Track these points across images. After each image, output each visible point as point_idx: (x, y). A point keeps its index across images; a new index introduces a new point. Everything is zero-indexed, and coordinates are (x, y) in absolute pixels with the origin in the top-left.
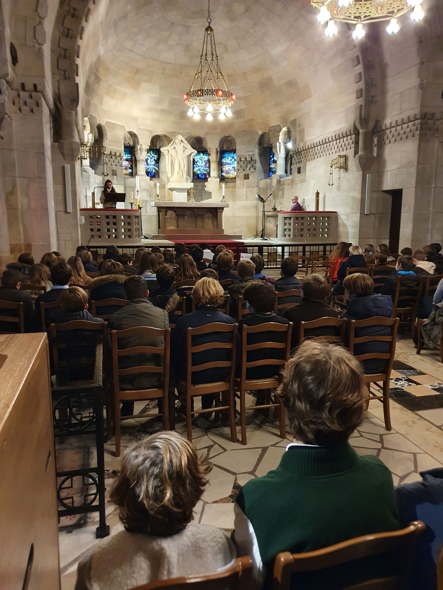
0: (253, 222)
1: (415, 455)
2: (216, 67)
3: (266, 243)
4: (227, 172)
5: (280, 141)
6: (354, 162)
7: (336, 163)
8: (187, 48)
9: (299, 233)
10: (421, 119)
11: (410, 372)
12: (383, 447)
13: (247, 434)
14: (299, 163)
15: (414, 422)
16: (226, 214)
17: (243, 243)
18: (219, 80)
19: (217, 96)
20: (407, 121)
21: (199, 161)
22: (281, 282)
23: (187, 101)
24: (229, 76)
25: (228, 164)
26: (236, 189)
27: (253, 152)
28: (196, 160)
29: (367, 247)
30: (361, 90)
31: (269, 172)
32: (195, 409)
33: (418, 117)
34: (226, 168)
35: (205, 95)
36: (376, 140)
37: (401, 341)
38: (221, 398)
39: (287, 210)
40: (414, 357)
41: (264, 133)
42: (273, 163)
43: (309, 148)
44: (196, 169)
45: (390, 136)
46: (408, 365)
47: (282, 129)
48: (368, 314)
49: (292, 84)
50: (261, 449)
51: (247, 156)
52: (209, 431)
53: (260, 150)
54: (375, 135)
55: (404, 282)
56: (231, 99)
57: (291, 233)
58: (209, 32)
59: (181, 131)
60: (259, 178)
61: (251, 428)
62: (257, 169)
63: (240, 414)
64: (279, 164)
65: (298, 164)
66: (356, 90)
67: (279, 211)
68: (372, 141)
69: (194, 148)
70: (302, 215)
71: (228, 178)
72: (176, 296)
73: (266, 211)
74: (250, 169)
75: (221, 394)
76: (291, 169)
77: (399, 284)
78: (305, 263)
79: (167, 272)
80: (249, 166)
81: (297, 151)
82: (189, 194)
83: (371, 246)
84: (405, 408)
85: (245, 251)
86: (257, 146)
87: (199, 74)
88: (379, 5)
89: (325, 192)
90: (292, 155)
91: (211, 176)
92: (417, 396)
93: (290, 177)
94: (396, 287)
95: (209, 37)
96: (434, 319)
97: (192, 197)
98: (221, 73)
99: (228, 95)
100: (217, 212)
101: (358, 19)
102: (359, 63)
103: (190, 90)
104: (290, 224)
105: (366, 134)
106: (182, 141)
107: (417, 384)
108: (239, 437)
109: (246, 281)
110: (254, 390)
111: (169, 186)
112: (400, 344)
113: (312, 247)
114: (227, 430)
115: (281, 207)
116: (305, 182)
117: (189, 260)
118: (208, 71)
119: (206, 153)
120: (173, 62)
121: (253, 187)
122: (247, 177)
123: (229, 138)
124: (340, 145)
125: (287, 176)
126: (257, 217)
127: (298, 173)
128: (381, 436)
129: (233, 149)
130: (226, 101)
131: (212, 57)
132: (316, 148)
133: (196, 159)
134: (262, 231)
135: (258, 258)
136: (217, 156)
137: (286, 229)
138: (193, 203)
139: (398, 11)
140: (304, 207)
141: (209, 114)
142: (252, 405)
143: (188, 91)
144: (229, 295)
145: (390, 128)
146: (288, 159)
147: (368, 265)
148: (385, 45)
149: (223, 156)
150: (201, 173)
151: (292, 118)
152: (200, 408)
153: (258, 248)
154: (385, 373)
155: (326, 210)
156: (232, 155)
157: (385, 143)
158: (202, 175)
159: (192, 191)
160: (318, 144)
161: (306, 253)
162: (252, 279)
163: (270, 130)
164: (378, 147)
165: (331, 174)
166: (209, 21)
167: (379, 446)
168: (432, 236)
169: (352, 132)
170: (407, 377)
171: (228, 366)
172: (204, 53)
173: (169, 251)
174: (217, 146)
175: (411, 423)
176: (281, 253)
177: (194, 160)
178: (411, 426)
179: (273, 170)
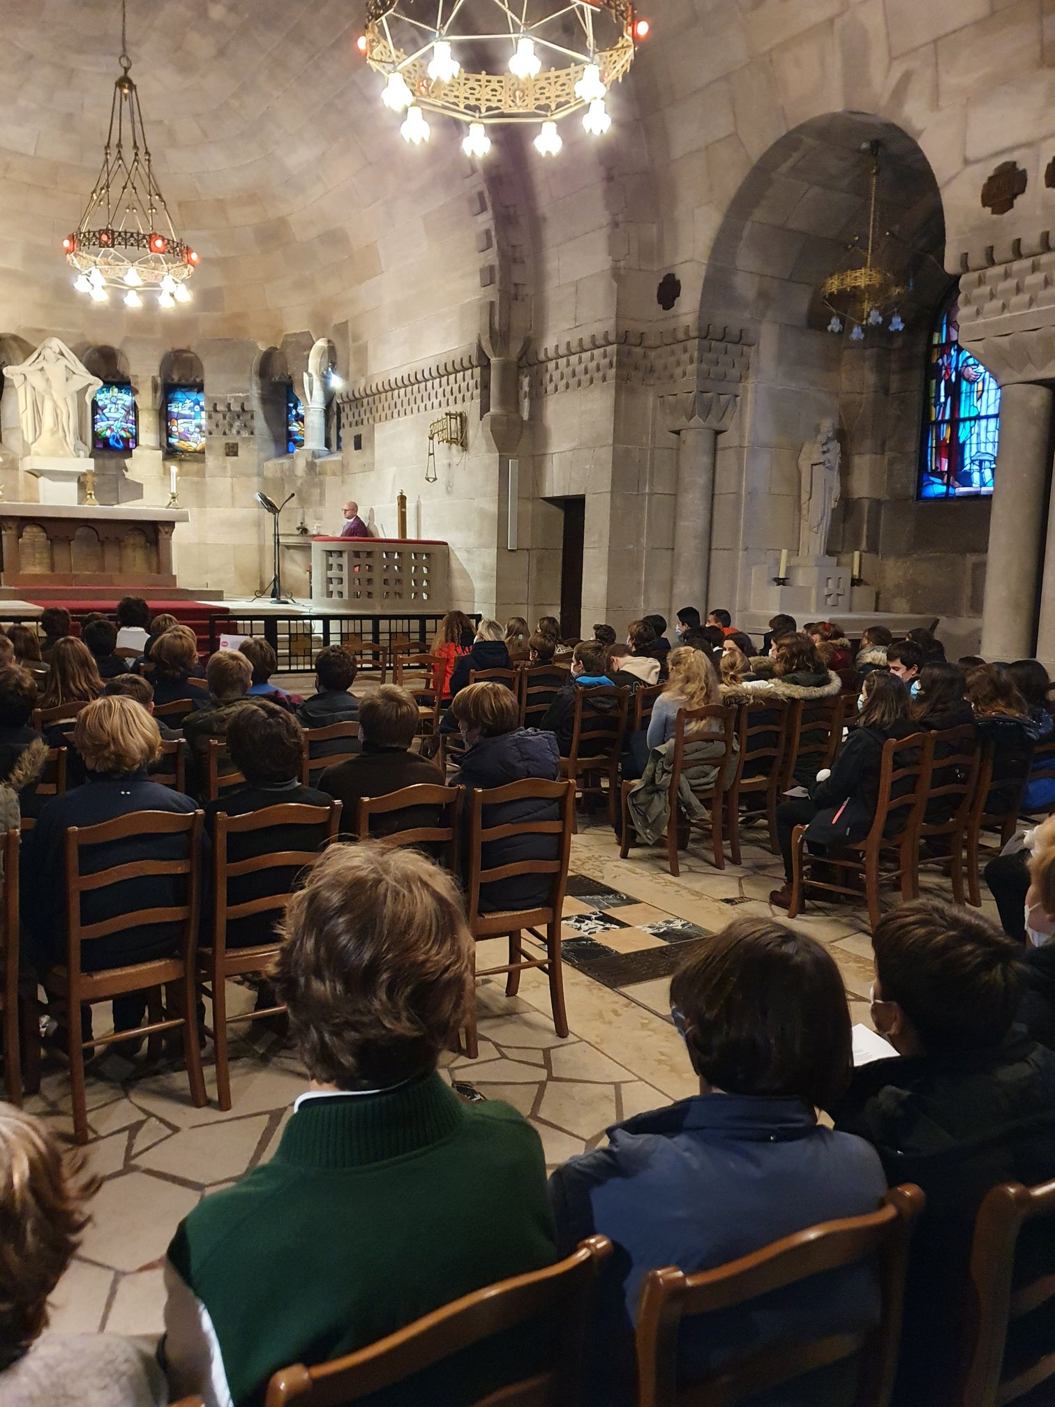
0: (249, 559)
1: (617, 1086)
2: (146, 180)
3: (284, 610)
4: (183, 437)
5: (310, 370)
6: (480, 429)
7: (442, 430)
8: (68, 122)
9: (363, 588)
10: (619, 344)
11: (608, 899)
12: (551, 1078)
13: (232, 1083)
14: (357, 425)
15: (615, 1013)
16: (180, 537)
17: (227, 610)
18: (154, 210)
19: (151, 251)
20: (591, 346)
21: (109, 406)
22: (315, 704)
23: (72, 254)
24: (180, 205)
25: (185, 417)
26: (204, 477)
27: (247, 391)
28: (100, 404)
29: (512, 622)
30: (491, 268)
31: (286, 441)
32: (95, 1034)
33: (612, 338)
34: (179, 427)
35: (120, 244)
36: (526, 382)
37: (588, 831)
38: (164, 1000)
39: (334, 533)
40: (615, 866)
41: (271, 348)
42: (297, 421)
43: (379, 393)
44: (101, 426)
45: (556, 375)
46: (602, 885)
47: (314, 343)
48: (508, 775)
49: (335, 238)
50: (267, 1116)
51: (232, 401)
52: (133, 1087)
53: (262, 389)
54: (525, 370)
55: (591, 700)
56: (186, 260)
57: (345, 588)
58: (126, 91)
59: (60, 329)
60: (262, 455)
61: (242, 1067)
62: (256, 432)
63: (213, 1036)
64: (311, 424)
65: (354, 428)
66: (481, 267)
67: (314, 536)
68: (518, 385)
69: (94, 374)
70: (368, 547)
71: (184, 451)
72: (40, 748)
73: (283, 535)
74: (238, 433)
75: (163, 989)
76: (339, 439)
77: (580, 704)
78: (378, 660)
79: (19, 685)
80: (237, 423)
81: (351, 396)
82: (82, 486)
83: (521, 620)
84: (598, 983)
85: (233, 631)
86: (256, 379)
87: (103, 191)
88: (518, 89)
89: (419, 497)
90: (341, 406)
91: (140, 443)
92: (623, 953)
93: (337, 457)
94: (574, 711)
95: (126, 105)
96: (652, 781)
97: (91, 494)
98: (159, 195)
99: (177, 250)
100: (157, 532)
101: (475, 112)
102: (483, 209)
103: (79, 229)
104: (340, 567)
105: (505, 368)
106: (62, 354)
107: (622, 925)
108: (212, 1092)
109: (229, 704)
110: (251, 973)
111: (30, 463)
112: (587, 836)
113: (393, 622)
114: (181, 1080)
115: (318, 527)
116: (372, 469)
117: (78, 652)
118: (124, 188)
119: (127, 387)
120: (32, 152)
121: (248, 476)
122: (232, 450)
123: (185, 355)
124: (448, 389)
125: (331, 453)
126: (261, 549)
127: (356, 449)
128: (546, 1052)
129: (195, 380)
130: (174, 265)
131: (136, 154)
132: (396, 392)
133: (101, 400)
134: (275, 580)
135: (258, 648)
136: (156, 397)
137: (331, 579)
138: (94, 509)
139: (559, 106)
140: (372, 528)
141: (132, 293)
142: (247, 1010)
143: (73, 230)
144: (183, 740)
145: (556, 359)
146: (331, 413)
147: (515, 663)
148: (539, 178)
149: (170, 396)
150: (114, 437)
151: (337, 319)
152: (111, 1030)
153: (263, 622)
154: (550, 906)
155: (424, 538)
156: (194, 396)
157: (546, 392)
158: (117, 441)
159: (89, 478)
160: (400, 384)
161: (381, 637)
162: (246, 696)
163: (285, 343)
164: (531, 399)
165: (430, 454)
166: (125, 64)
167: (542, 1074)
168: (647, 601)
169: (475, 363)
170: (600, 912)
171: (180, 919)
172: (114, 140)
173: (25, 629)
174: (156, 373)
175: (609, 1016)
176: (322, 636)
177: (94, 403)
178: (610, 1023)
179: (296, 437)
